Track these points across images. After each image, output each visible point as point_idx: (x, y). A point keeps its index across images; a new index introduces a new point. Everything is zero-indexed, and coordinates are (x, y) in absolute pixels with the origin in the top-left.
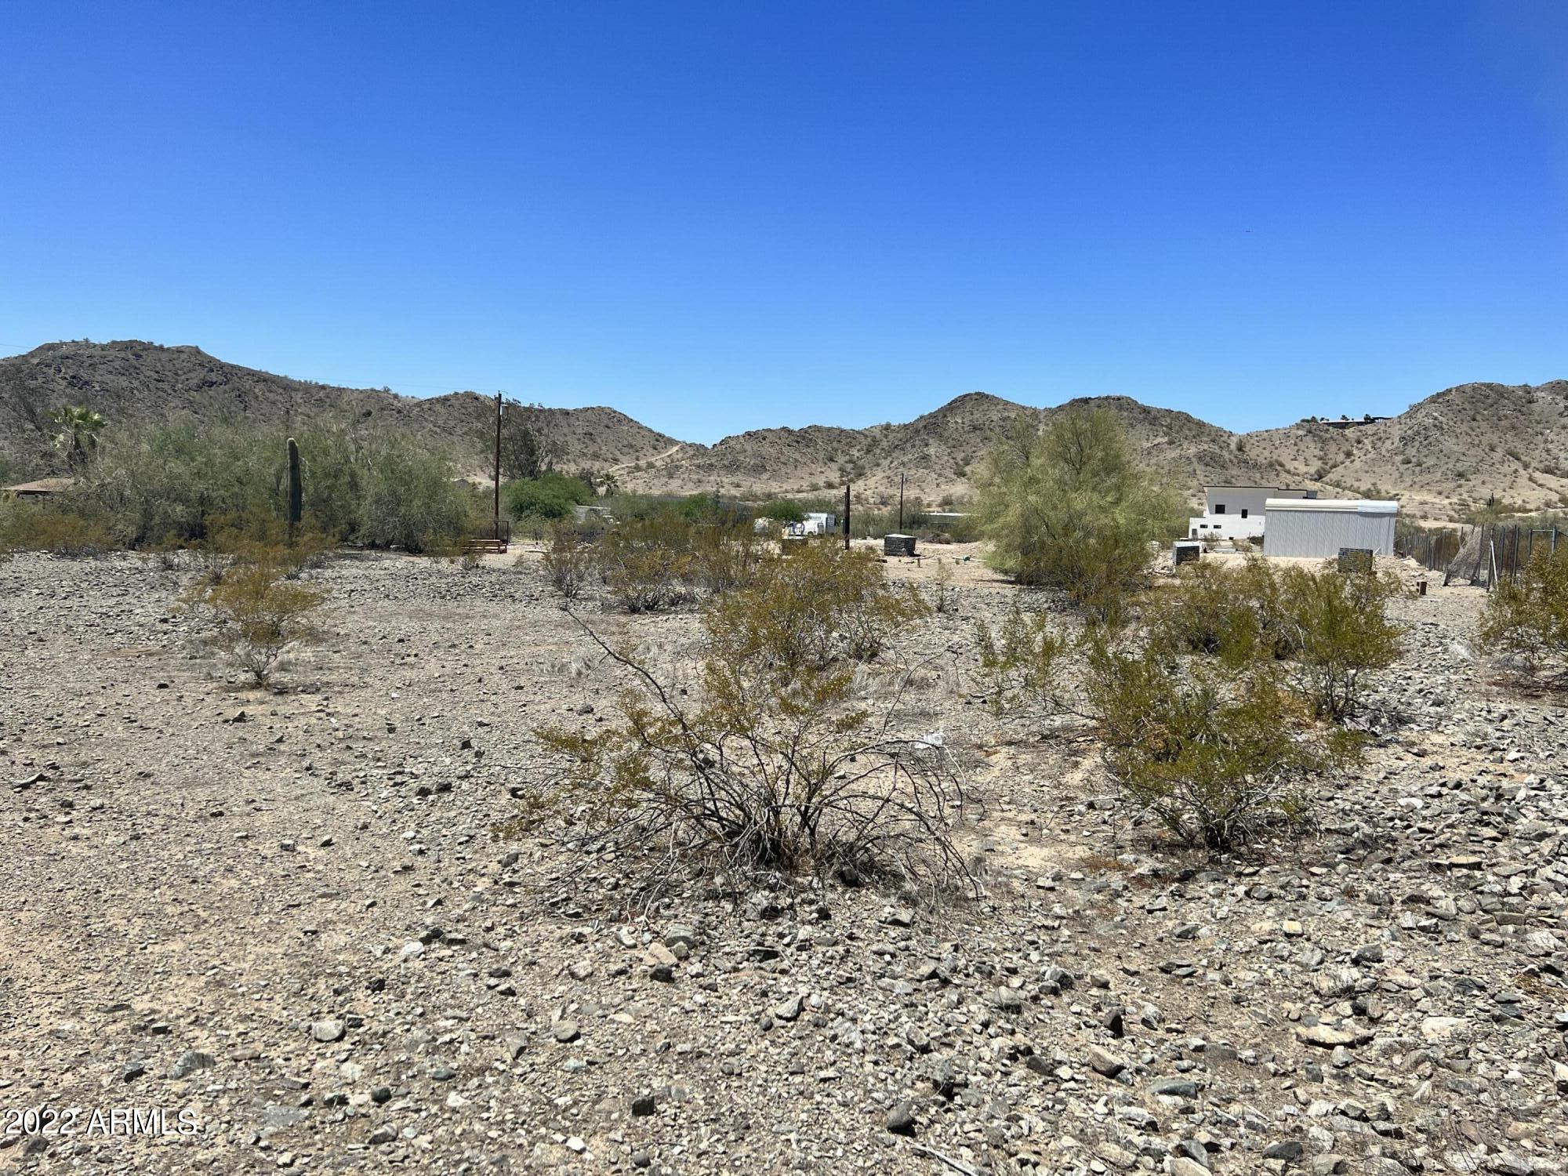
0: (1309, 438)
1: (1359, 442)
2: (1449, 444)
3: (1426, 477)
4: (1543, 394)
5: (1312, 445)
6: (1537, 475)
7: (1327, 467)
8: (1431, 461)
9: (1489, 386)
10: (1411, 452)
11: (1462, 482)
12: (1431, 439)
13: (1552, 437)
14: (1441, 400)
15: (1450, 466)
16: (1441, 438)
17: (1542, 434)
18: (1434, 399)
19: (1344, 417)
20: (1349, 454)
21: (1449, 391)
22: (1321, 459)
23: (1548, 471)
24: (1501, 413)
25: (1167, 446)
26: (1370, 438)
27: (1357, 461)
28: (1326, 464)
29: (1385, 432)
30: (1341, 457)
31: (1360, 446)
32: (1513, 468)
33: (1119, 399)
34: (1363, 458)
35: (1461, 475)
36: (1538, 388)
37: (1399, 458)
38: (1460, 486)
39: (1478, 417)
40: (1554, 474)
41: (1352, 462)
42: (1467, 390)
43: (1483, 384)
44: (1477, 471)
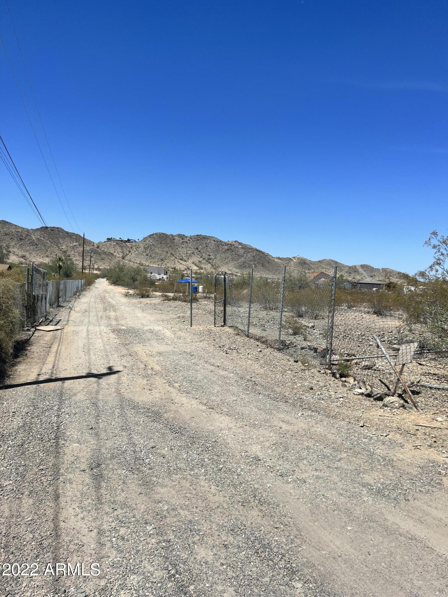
0: (117, 246)
1: (132, 248)
2: (157, 250)
3: (154, 260)
4: (176, 238)
5: (118, 248)
6: (179, 260)
7: (125, 255)
8: (153, 255)
9: (163, 234)
10: (147, 252)
11: (163, 262)
12: (152, 249)
13: (180, 250)
14: (152, 237)
15: (159, 257)
16: (155, 249)
17: (178, 249)
18: (150, 236)
19: (120, 238)
20: (130, 252)
21: (153, 234)
22: (122, 252)
23: (181, 260)
24: (167, 242)
25: (79, 246)
26: (135, 247)
27: (133, 254)
28: (124, 254)
29: (138, 245)
30: (128, 252)
31: (132, 249)
32: (173, 258)
33: (58, 228)
34: (134, 253)
35: (162, 260)
36: (175, 236)
37: (145, 254)
38: (163, 263)
39: (162, 243)
40: (183, 260)
41: (131, 254)
42: (158, 235)
43: (162, 233)
44: (165, 259)
